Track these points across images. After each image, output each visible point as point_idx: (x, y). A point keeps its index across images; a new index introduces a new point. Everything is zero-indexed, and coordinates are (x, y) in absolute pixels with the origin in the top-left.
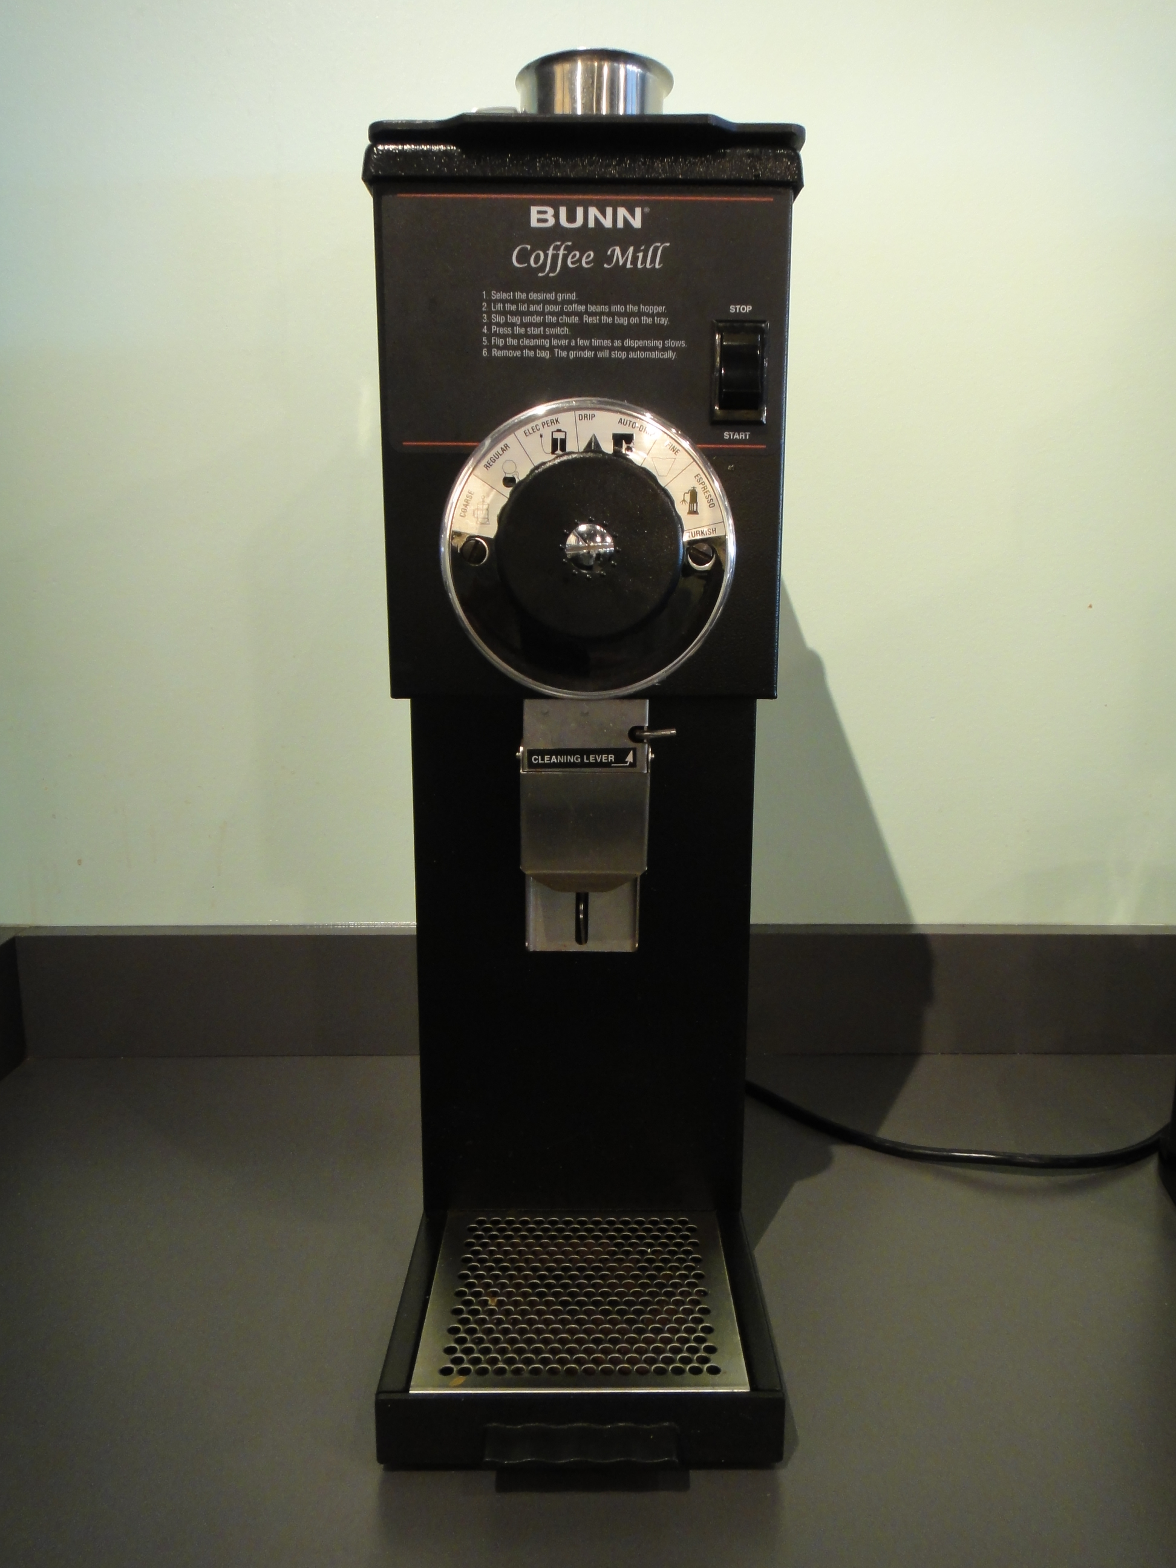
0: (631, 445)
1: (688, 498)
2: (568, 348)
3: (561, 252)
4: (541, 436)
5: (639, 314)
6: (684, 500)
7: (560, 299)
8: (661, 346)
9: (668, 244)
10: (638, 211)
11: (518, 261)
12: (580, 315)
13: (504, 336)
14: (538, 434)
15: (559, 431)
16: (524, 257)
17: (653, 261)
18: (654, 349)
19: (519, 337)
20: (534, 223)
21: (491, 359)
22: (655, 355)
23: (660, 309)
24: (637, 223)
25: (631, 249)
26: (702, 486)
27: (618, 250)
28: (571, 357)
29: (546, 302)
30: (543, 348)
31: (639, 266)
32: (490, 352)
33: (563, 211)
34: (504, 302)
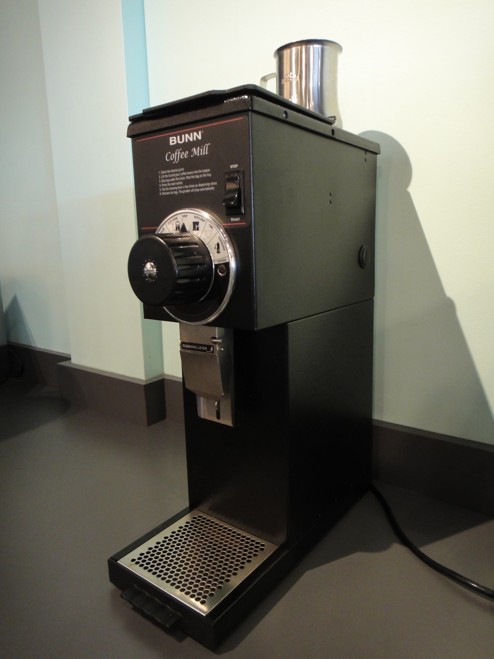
0: (198, 226)
1: (216, 246)
2: (182, 190)
3: (179, 153)
4: (173, 224)
5: (202, 173)
6: (215, 248)
7: (179, 171)
8: (209, 185)
9: (209, 144)
10: (200, 132)
11: (168, 159)
12: (185, 176)
13: (165, 187)
14: (172, 223)
15: (178, 222)
16: (169, 158)
17: (205, 152)
18: (207, 187)
19: (169, 187)
20: (171, 144)
21: (162, 196)
22: (208, 189)
23: (208, 170)
24: (200, 138)
25: (199, 148)
26: (221, 242)
27: (195, 149)
28: (184, 193)
29: (176, 173)
30: (175, 190)
31: (201, 154)
32: (162, 193)
33: (178, 137)
34: (164, 174)
